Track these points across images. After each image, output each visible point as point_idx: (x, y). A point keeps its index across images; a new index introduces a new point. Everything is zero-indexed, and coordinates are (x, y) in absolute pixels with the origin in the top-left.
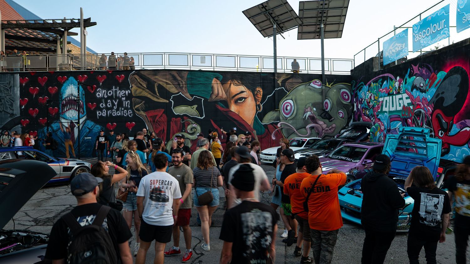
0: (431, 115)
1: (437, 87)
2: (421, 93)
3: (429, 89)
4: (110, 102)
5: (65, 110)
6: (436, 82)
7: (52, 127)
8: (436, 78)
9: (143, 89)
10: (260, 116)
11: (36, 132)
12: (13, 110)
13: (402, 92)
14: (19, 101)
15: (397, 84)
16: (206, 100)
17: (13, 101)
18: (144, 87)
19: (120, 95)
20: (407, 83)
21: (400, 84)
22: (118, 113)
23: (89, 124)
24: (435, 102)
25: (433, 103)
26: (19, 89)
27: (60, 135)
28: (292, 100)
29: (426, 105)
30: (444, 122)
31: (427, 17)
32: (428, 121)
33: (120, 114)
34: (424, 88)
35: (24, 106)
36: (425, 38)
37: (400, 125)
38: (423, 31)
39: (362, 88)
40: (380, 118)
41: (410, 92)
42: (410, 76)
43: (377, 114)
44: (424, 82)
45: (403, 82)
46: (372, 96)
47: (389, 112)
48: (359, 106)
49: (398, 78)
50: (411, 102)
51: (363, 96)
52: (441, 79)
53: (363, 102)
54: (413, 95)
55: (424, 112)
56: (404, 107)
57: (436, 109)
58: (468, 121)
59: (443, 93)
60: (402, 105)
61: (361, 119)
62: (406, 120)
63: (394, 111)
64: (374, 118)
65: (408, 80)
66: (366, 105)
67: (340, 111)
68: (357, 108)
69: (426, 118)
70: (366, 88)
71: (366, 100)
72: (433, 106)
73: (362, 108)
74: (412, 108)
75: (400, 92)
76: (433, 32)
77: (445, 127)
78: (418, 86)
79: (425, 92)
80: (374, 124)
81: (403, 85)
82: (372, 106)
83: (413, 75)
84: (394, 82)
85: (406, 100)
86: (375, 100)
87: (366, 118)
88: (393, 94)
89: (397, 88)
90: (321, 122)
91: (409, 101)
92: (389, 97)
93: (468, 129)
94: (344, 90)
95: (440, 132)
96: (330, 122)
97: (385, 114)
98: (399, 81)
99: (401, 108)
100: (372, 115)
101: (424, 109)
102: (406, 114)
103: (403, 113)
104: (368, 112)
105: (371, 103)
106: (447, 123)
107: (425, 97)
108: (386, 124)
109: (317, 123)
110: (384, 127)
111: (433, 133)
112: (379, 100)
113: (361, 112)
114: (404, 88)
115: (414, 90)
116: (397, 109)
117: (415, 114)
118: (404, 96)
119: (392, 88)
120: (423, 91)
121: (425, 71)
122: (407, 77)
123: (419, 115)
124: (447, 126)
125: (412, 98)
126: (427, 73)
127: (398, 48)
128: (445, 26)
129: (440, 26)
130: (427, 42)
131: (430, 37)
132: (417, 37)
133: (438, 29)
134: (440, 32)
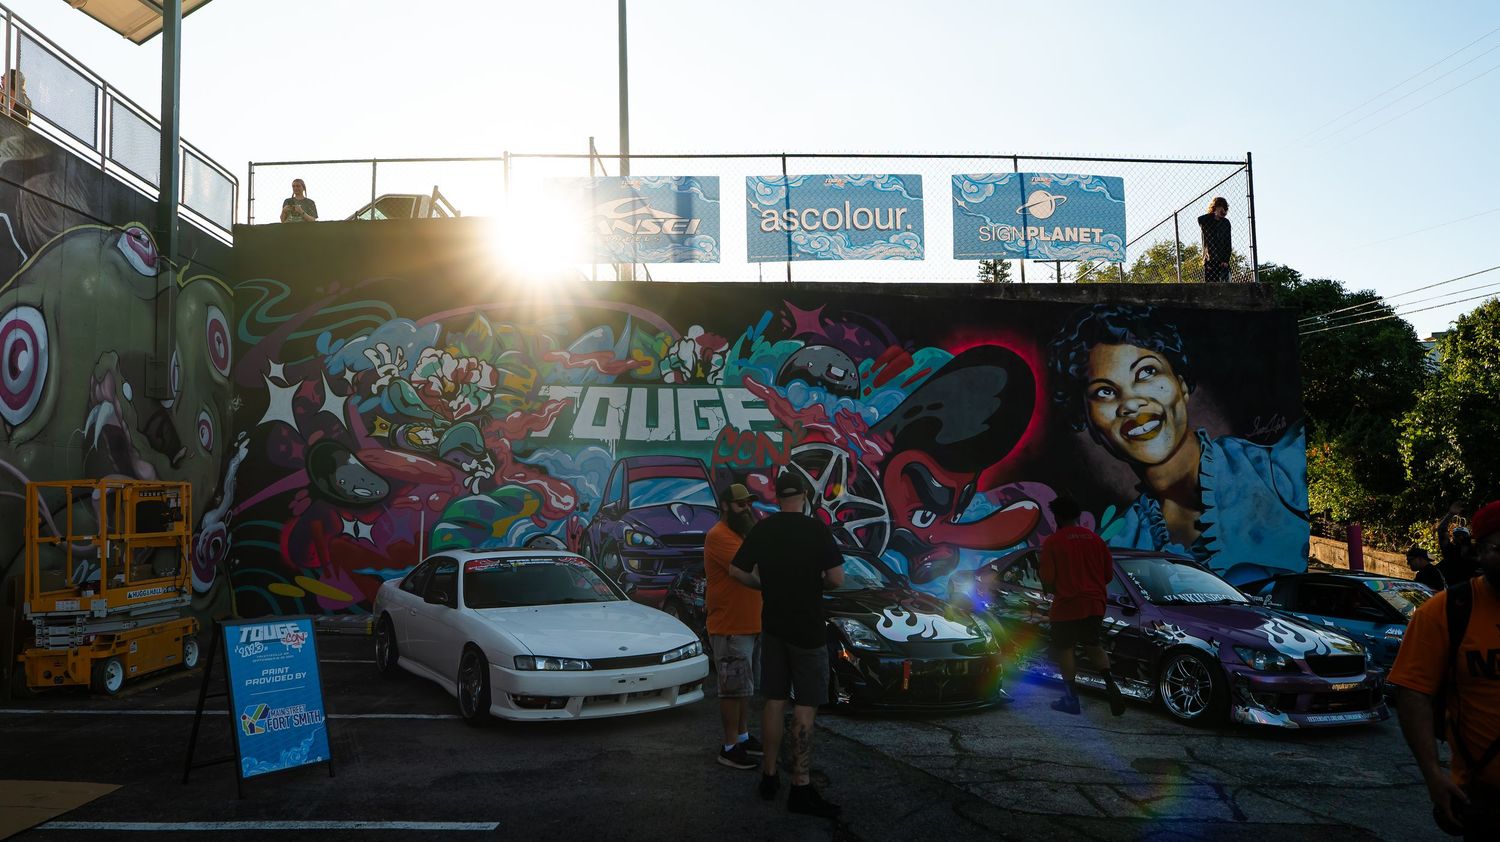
0: (882, 465)
1: (910, 389)
2: (833, 398)
3: (873, 389)
6: (909, 373)
8: (910, 363)
13: (719, 383)
15: (688, 352)
20: (754, 358)
21: (708, 352)
24: (898, 432)
25: (893, 431)
28: (41, 310)
29: (855, 435)
30: (938, 485)
31: (826, 176)
32: (865, 482)
34: (850, 383)
36: (819, 234)
37: (695, 492)
38: (806, 211)
39: (376, 326)
40: (547, 463)
41: (769, 388)
42: (773, 335)
43: (518, 448)
44: (850, 365)
45: (730, 348)
46: (476, 373)
47: (623, 443)
48: (333, 404)
49: (696, 331)
50: (772, 418)
51: (377, 362)
52: (930, 369)
53: (381, 388)
54: (791, 398)
55: (845, 455)
56: (729, 431)
57: (902, 450)
58: (1028, 486)
59: (936, 407)
60: (716, 425)
61: (345, 462)
62: (741, 477)
63: (656, 444)
64: (487, 464)
65: (760, 346)
66: (406, 404)
67: (204, 416)
68: (300, 410)
69: (855, 476)
70: (414, 330)
71: (411, 383)
72: (891, 440)
73: (363, 416)
74: (780, 440)
75: (710, 380)
76: (858, 226)
77: (943, 501)
78: (816, 373)
79: (854, 394)
80: (487, 486)
81: (725, 358)
82: (477, 412)
83: (788, 335)
84: (669, 340)
85: (741, 410)
86: (506, 390)
87: (412, 459)
88: (660, 382)
89: (689, 365)
90: (145, 470)
91: (765, 415)
92: (626, 389)
93: (1029, 505)
94: (215, 314)
95: (919, 514)
96: (175, 466)
97: (591, 449)
98: (699, 340)
99: (711, 434)
100: (467, 450)
101: (844, 446)
102: (741, 456)
103: (722, 453)
104: (426, 435)
105: (460, 398)
106: (952, 490)
107: (852, 410)
108: (592, 488)
109: (131, 472)
110: (576, 499)
111: (886, 518)
112: (541, 393)
113: (350, 432)
114: (735, 371)
115: (796, 385)
116: (683, 438)
117: (794, 457)
118: (735, 397)
119: (652, 360)
120: (840, 392)
121: (857, 335)
122: (754, 334)
123: (816, 462)
124: (951, 498)
125: (780, 407)
126: (867, 343)
127: (660, 224)
128: (909, 227)
129: (885, 220)
130: (827, 247)
131: (840, 237)
132: (771, 218)
133: (879, 225)
134: (886, 234)
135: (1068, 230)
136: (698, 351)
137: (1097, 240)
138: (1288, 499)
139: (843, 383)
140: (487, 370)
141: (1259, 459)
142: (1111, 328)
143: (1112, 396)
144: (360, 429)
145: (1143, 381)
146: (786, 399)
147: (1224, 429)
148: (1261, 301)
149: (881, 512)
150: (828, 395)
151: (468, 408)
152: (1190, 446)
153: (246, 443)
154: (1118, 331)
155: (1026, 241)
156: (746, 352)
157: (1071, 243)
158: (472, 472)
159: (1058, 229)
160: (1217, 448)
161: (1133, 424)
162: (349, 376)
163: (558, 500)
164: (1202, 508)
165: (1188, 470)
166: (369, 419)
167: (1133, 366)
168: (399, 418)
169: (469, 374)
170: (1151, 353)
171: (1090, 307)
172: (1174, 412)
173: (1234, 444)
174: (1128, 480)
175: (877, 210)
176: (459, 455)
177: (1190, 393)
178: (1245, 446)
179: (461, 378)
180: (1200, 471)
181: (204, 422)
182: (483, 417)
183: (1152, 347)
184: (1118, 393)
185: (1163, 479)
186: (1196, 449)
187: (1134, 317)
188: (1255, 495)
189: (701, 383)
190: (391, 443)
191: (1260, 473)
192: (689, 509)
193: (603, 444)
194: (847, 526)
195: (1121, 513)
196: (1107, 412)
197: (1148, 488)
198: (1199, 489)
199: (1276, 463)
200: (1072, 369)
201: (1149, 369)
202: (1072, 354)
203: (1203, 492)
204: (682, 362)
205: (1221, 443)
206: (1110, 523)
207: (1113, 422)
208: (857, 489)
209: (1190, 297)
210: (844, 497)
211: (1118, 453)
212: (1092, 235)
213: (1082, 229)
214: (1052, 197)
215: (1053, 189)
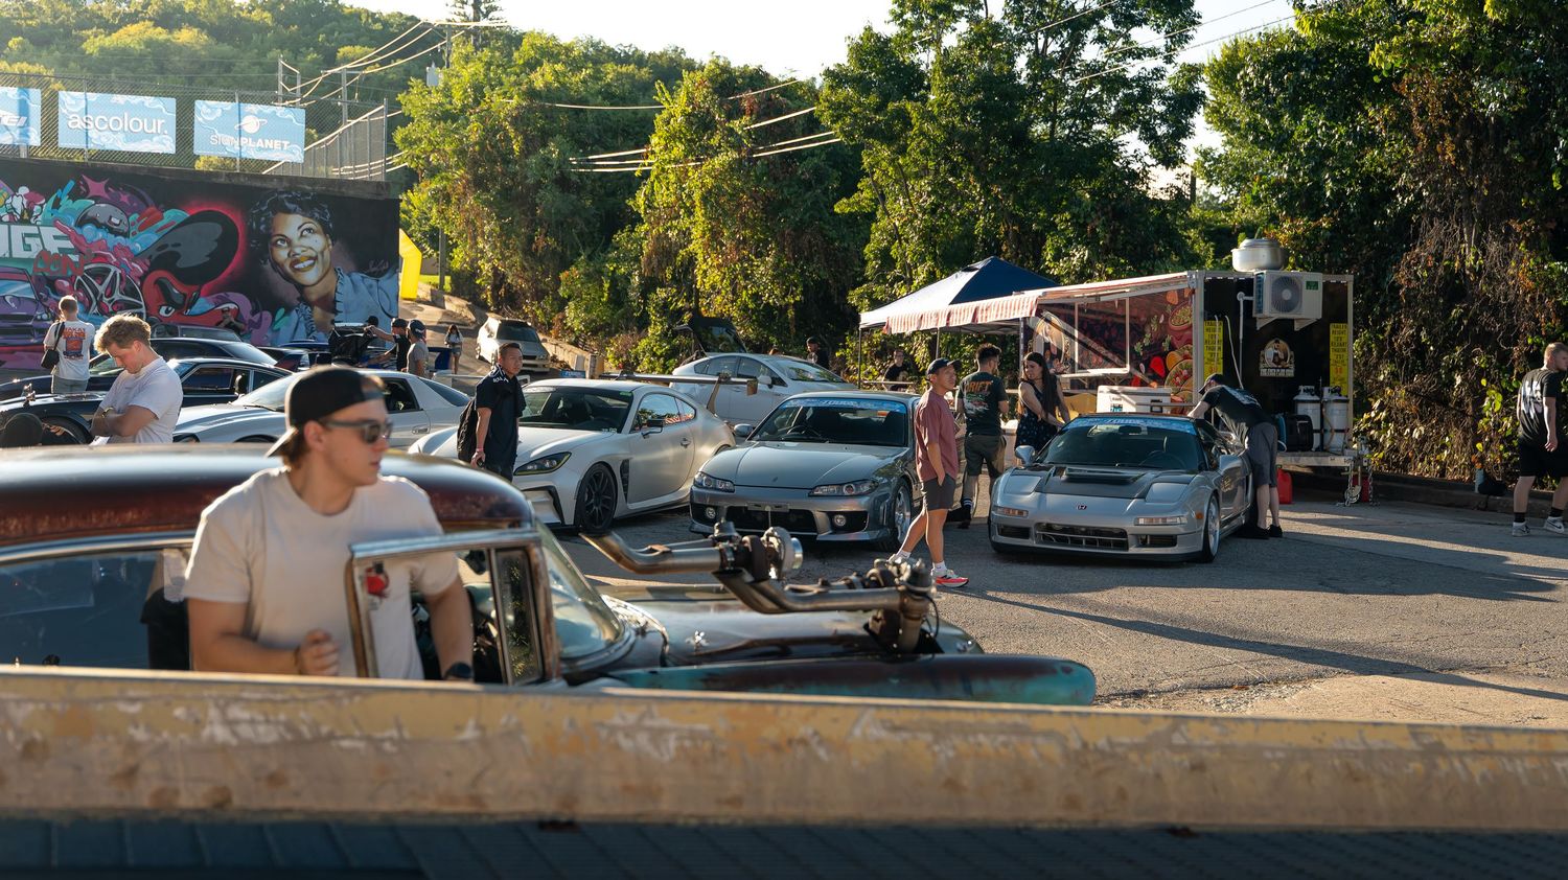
0: (142, 279)
1: (161, 234)
2: (113, 236)
3: (137, 232)
6: (160, 224)
8: (162, 218)
15: (18, 203)
20: (61, 209)
24: (153, 258)
25: (150, 257)
29: (125, 260)
30: (177, 292)
32: (131, 288)
34: (123, 228)
36: (106, 133)
37: (23, 289)
38: (99, 118)
41: (71, 228)
42: (75, 195)
44: (124, 217)
45: (46, 202)
49: (24, 190)
50: (72, 247)
52: (174, 223)
54: (85, 235)
55: (119, 271)
56: (44, 254)
57: (154, 270)
58: (232, 295)
59: (177, 245)
60: (36, 249)
62: (51, 282)
65: (66, 202)
69: (125, 284)
72: (148, 263)
74: (78, 260)
75: (32, 221)
76: (132, 128)
77: (179, 301)
78: (101, 221)
79: (125, 235)
81: (43, 208)
83: (84, 196)
84: (5, 195)
85: (52, 240)
91: (68, 244)
93: (232, 306)
95: (164, 309)
99: (33, 254)
101: (117, 265)
102: (52, 269)
103: (39, 266)
106: (185, 296)
107: (124, 244)
111: (143, 310)
114: (49, 216)
115: (89, 227)
116: (14, 256)
117: (87, 271)
118: (49, 233)
120: (117, 233)
121: (129, 199)
122: (63, 195)
123: (100, 275)
124: (184, 300)
125: (79, 242)
126: (135, 204)
127: (1, 118)
128: (166, 132)
129: (150, 127)
130: (111, 142)
131: (121, 136)
132: (75, 121)
133: (146, 130)
134: (150, 136)
135: (267, 141)
136: (25, 203)
137: (285, 148)
138: (387, 310)
139: (119, 227)
141: (371, 286)
142: (287, 204)
143: (286, 244)
145: (305, 236)
146: (82, 236)
147: (352, 266)
148: (382, 192)
149: (141, 307)
150: (109, 235)
152: (331, 276)
154: (291, 206)
155: (240, 146)
156: (56, 205)
157: (268, 149)
159: (260, 140)
160: (347, 278)
161: (297, 262)
164: (336, 312)
165: (329, 290)
167: (300, 227)
170: (311, 220)
171: (276, 190)
172: (323, 256)
173: (357, 276)
174: (292, 294)
175: (146, 120)
177: (333, 245)
178: (363, 278)
180: (336, 291)
183: (311, 217)
184: (290, 242)
185: (313, 295)
186: (335, 279)
187: (301, 199)
188: (368, 307)
189: (27, 222)
191: (370, 293)
192: (17, 299)
195: (288, 311)
196: (282, 254)
197: (304, 300)
198: (335, 302)
199: (381, 289)
200: (262, 227)
201: (309, 229)
202: (263, 219)
203: (337, 303)
205: (349, 275)
206: (282, 317)
207: (286, 260)
208: (125, 292)
209: (340, 188)
210: (117, 296)
211: (288, 278)
212: (282, 146)
213: (276, 141)
214: (258, 120)
215: (260, 115)
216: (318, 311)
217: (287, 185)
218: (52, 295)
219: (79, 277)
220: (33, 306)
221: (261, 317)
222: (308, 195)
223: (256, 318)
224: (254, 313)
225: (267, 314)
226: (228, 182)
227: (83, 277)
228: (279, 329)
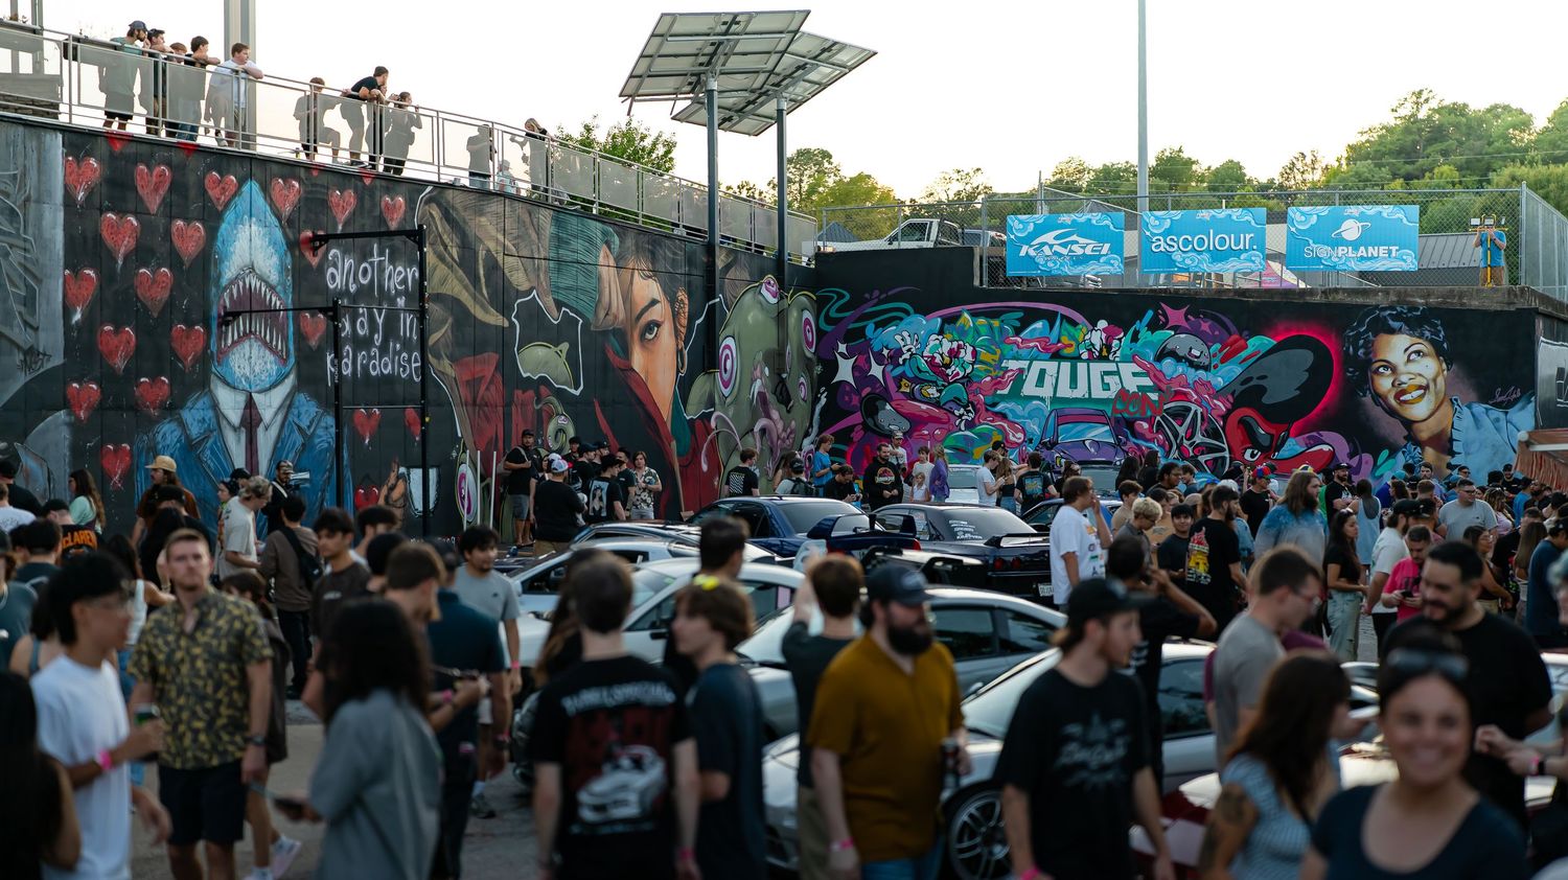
0: (1225, 417)
1: (1245, 365)
2: (1193, 370)
3: (1220, 365)
4: (363, 314)
5: (230, 342)
6: (1244, 354)
7: (182, 424)
8: (1246, 347)
9: (451, 267)
10: (684, 386)
11: (128, 448)
12: (36, 329)
13: (1117, 359)
14: (61, 281)
15: (1097, 338)
16: (586, 325)
17: (34, 277)
18: (453, 259)
19: (392, 287)
20: (1140, 342)
21: (1110, 338)
22: (386, 365)
23: (303, 410)
24: (1236, 395)
25: (1233, 394)
26: (61, 215)
27: (212, 465)
28: (733, 337)
29: (1207, 396)
30: (1263, 432)
32: (1213, 429)
33: (390, 367)
34: (1204, 360)
35: (79, 309)
37: (1101, 432)
39: (901, 319)
40: (1007, 411)
41: (1150, 363)
42: (1153, 326)
43: (989, 400)
44: (1205, 348)
45: (1125, 335)
46: (963, 351)
47: (1055, 399)
48: (876, 370)
49: (1102, 324)
50: (1151, 384)
51: (902, 343)
52: (1259, 352)
53: (904, 360)
54: (1164, 371)
55: (1200, 410)
56: (1123, 393)
57: (1239, 407)
58: (1326, 435)
59: (1263, 377)
60: (1115, 389)
61: (884, 409)
62: (1130, 424)
63: (1076, 400)
64: (970, 411)
65: (1144, 335)
66: (920, 371)
67: (802, 380)
68: (857, 374)
69: (1206, 424)
70: (924, 322)
71: (922, 357)
72: (1231, 400)
73: (894, 378)
74: (1157, 398)
75: (1111, 357)
77: (1266, 442)
79: (1206, 368)
80: (970, 425)
81: (1122, 343)
82: (963, 377)
83: (1163, 327)
84: (1085, 330)
85: (1131, 378)
86: (982, 362)
87: (924, 407)
88: (1078, 358)
89: (1098, 348)
90: (775, 414)
91: (1147, 381)
92: (1057, 363)
93: (1326, 448)
94: (807, 315)
95: (1249, 452)
96: (789, 412)
97: (1034, 402)
98: (1104, 330)
99: (1111, 394)
100: (957, 401)
101: (1197, 403)
102: (1131, 409)
103: (1119, 407)
104: (932, 391)
105: (953, 368)
106: (1272, 436)
107: (1205, 379)
108: (1034, 428)
109: (768, 416)
110: (1025, 435)
111: (1227, 454)
112: (1003, 365)
113: (886, 389)
114: (1128, 351)
115: (1168, 361)
116: (1093, 397)
117: (1167, 411)
118: (1128, 369)
119: (1073, 343)
120: (1197, 367)
121: (1210, 327)
122: (1141, 326)
123: (1180, 414)
124: (1272, 442)
125: (1157, 376)
126: (1217, 333)
127: (1084, 248)
128: (1255, 247)
129: (1237, 243)
130: (1196, 263)
131: (1206, 256)
132: (1159, 243)
133: (1234, 248)
134: (1237, 254)
136: (1103, 338)
137: (1394, 254)
139: (1199, 360)
140: (970, 349)
141: (1497, 420)
142: (1391, 322)
143: (1389, 372)
144: (892, 386)
145: (1413, 361)
146: (1161, 371)
147: (1473, 396)
148: (1515, 301)
149: (1223, 450)
150: (1189, 369)
151: (958, 374)
152: (1446, 409)
153: (825, 395)
154: (1396, 325)
156: (1135, 339)
157: (1373, 258)
158: (961, 416)
159: (1362, 248)
161: (1404, 392)
162: (885, 352)
163: (1014, 436)
164: (1452, 454)
165: (1444, 426)
166: (898, 379)
167: (1406, 350)
168: (916, 380)
169: (958, 352)
170: (1421, 341)
171: (1377, 307)
172: (1435, 384)
173: (1479, 408)
174: (1397, 432)
176: (953, 405)
177: (1448, 370)
178: (1486, 409)
179: (954, 354)
180: (1452, 427)
181: (802, 383)
182: (967, 380)
183: (1421, 336)
184: (1394, 370)
185: (1424, 432)
186: (1451, 412)
187: (1409, 315)
188: (1493, 446)
189: (1105, 359)
190: (911, 396)
191: (1498, 429)
192: (1097, 444)
193: (1042, 399)
194: (1200, 458)
195: (1392, 454)
196: (1385, 384)
197: (1412, 438)
198: (1451, 440)
199: (1511, 423)
200: (1361, 352)
201: (1418, 352)
202: (1361, 342)
203: (1454, 443)
204: (1092, 345)
205: (1469, 407)
206: (1384, 462)
207: (1389, 391)
208: (1207, 434)
209: (1461, 297)
210: (1199, 438)
211: (1392, 412)
212: (1390, 252)
213: (1381, 248)
214: (1360, 225)
215: (1361, 218)
216: (1430, 454)
217: (1395, 299)
218: (1130, 437)
219: (1158, 418)
220: (1112, 450)
221: (1360, 459)
222: (1417, 309)
223: (1354, 462)
224: (1351, 456)
225: (1367, 457)
226: (1324, 300)
227: (1163, 418)
228: (1382, 476)
